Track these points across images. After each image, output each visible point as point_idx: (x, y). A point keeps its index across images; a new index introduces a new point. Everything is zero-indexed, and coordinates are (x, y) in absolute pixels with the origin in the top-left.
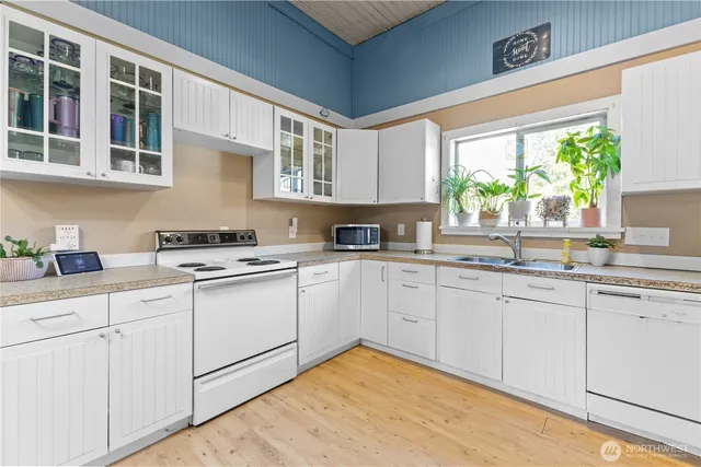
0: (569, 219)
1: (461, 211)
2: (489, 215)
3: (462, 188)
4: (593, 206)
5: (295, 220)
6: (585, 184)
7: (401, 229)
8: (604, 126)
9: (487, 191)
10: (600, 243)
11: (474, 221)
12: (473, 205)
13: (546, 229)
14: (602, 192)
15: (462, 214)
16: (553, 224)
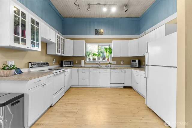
0: (106, 60)
1: (89, 58)
2: (94, 59)
3: (90, 54)
4: (108, 58)
5: (54, 60)
6: (108, 55)
7: (77, 62)
8: (109, 47)
9: (94, 55)
10: (110, 63)
11: (92, 60)
12: (91, 57)
13: (103, 62)
14: (110, 56)
15: (89, 59)
16: (104, 61)
